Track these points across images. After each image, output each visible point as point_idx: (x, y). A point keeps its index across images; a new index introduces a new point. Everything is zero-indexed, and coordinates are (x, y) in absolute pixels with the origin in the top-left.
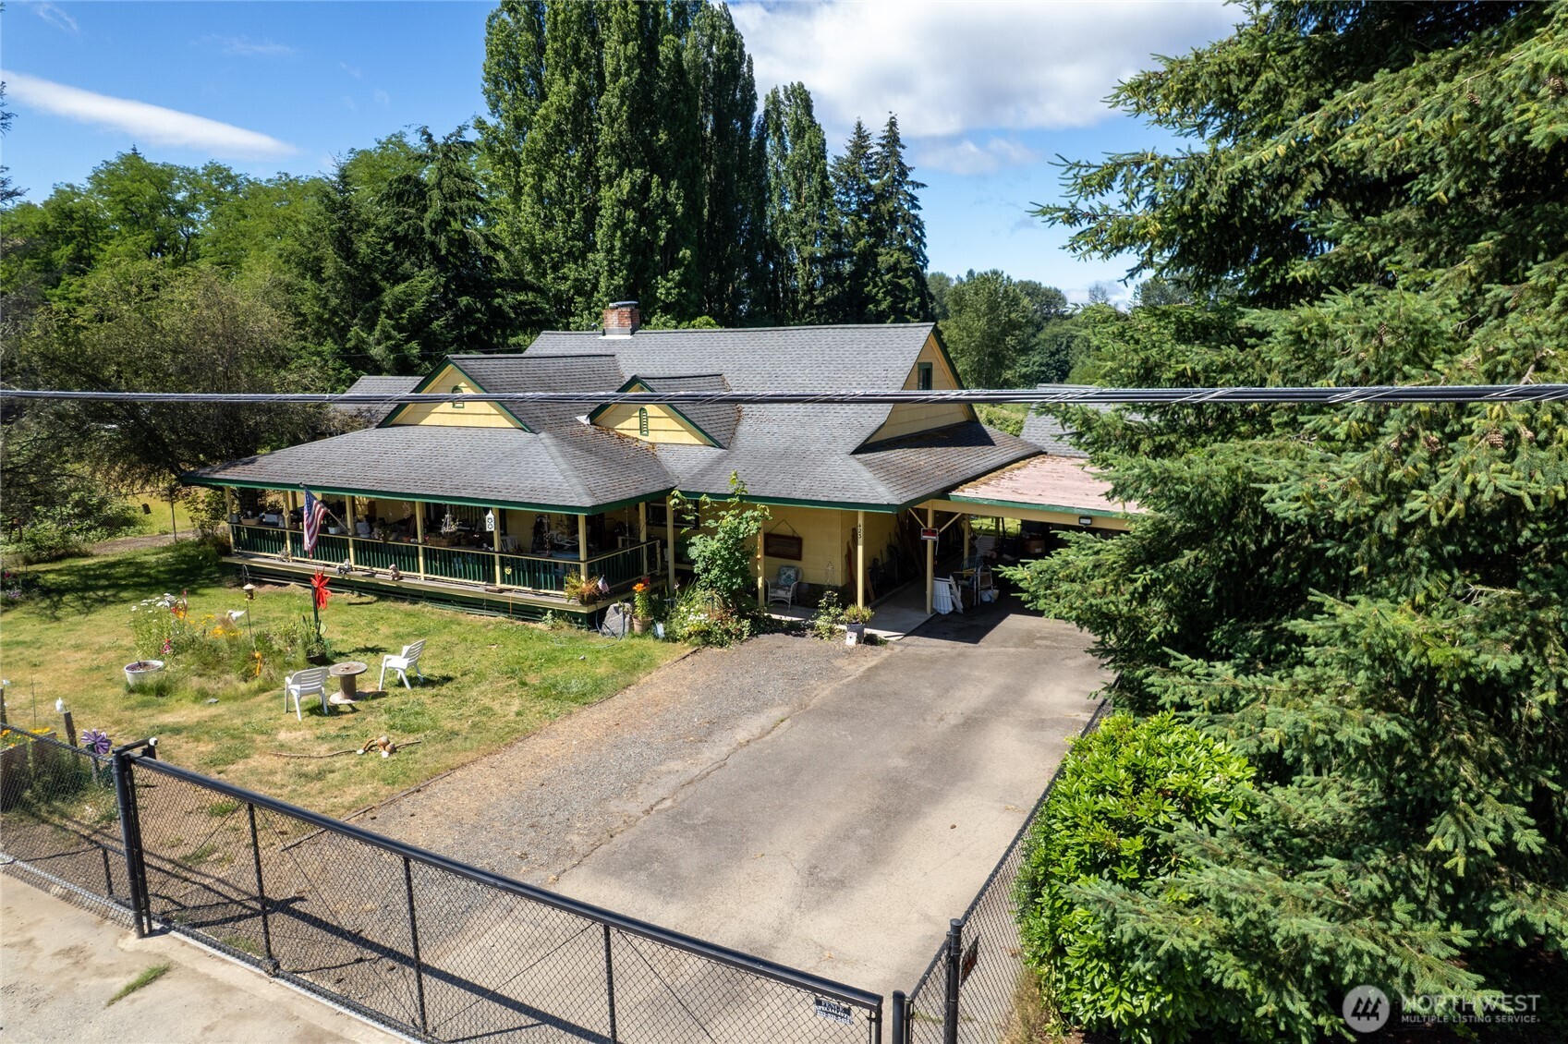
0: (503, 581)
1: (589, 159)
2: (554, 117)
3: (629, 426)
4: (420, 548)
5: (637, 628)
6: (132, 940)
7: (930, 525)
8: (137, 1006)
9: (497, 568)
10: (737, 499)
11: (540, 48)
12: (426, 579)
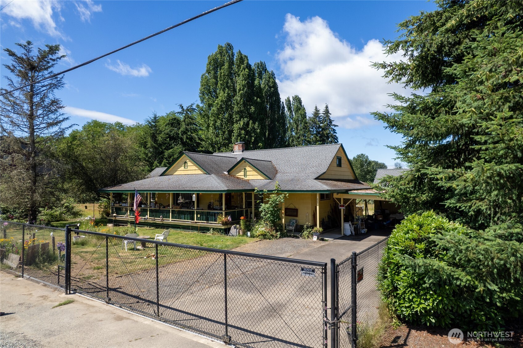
0: (197, 220)
1: (231, 116)
2: (220, 103)
3: (241, 175)
4: (171, 210)
5: (241, 233)
6: (64, 295)
7: (342, 203)
8: (62, 309)
9: (195, 215)
10: (276, 191)
11: (216, 84)
12: (172, 220)
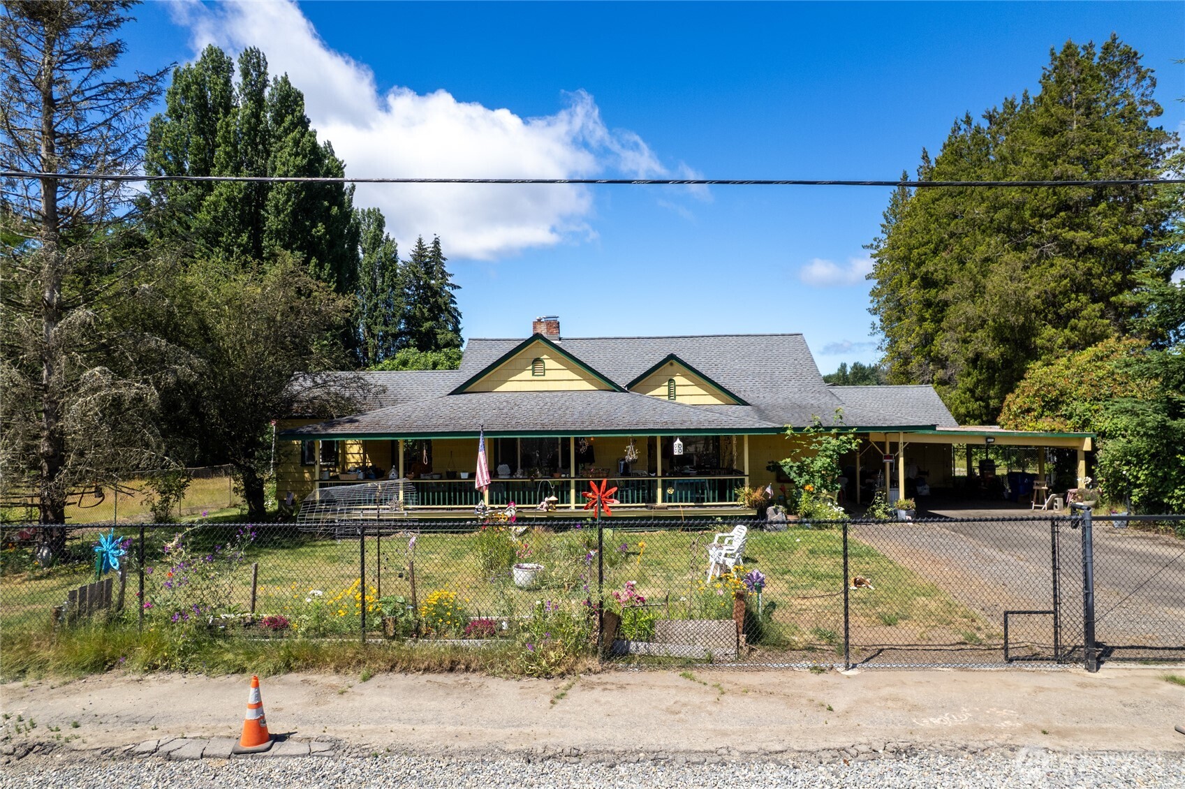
0: (665, 500)
3: (659, 393)
4: (573, 481)
7: (888, 452)
9: (659, 491)
12: (576, 507)
